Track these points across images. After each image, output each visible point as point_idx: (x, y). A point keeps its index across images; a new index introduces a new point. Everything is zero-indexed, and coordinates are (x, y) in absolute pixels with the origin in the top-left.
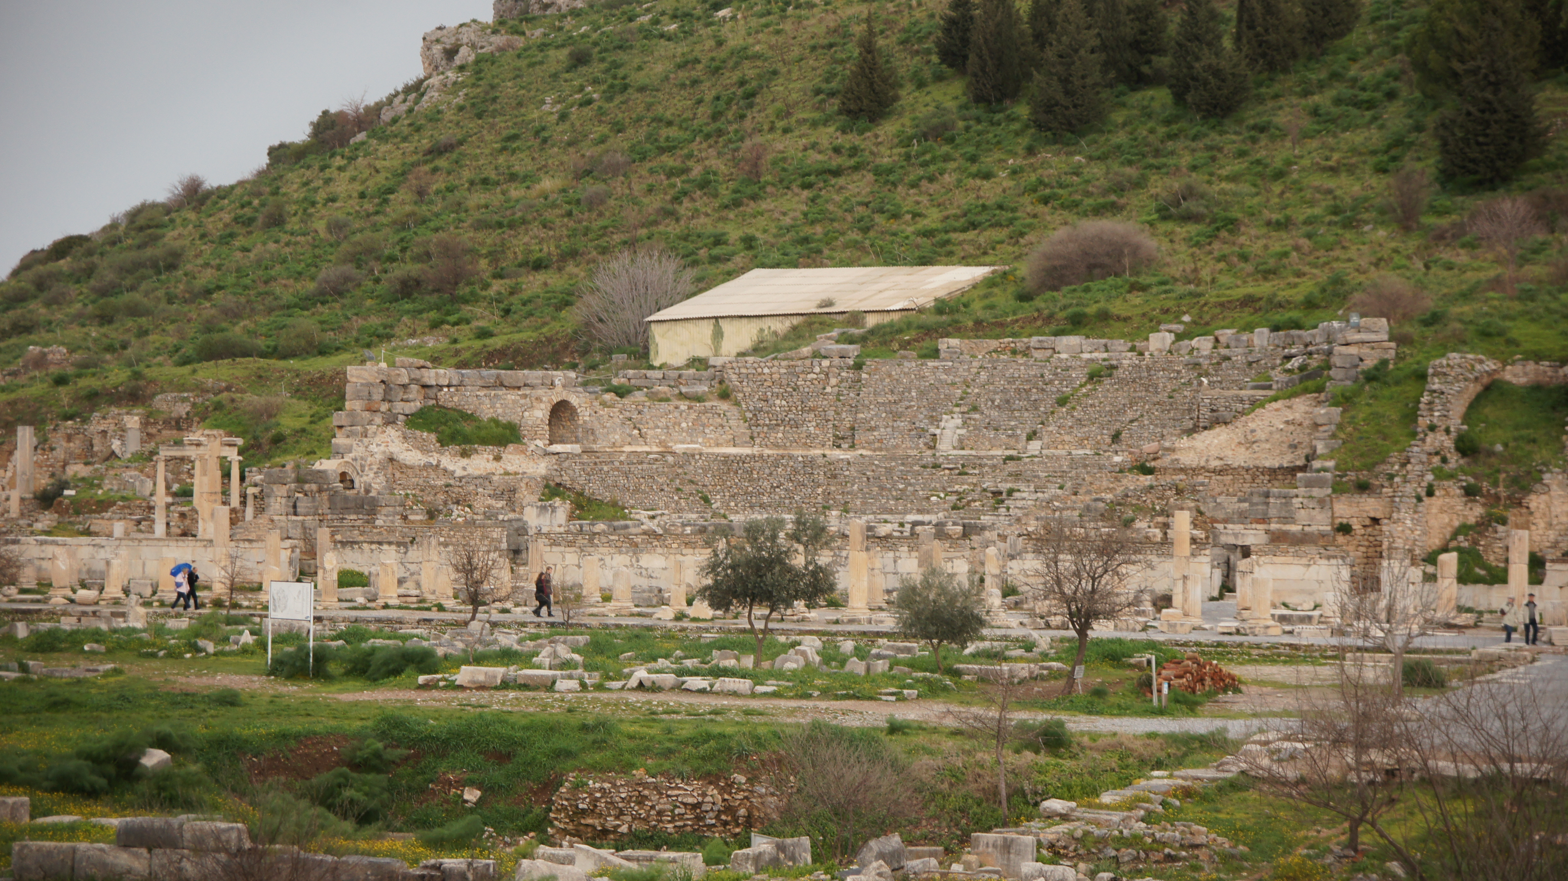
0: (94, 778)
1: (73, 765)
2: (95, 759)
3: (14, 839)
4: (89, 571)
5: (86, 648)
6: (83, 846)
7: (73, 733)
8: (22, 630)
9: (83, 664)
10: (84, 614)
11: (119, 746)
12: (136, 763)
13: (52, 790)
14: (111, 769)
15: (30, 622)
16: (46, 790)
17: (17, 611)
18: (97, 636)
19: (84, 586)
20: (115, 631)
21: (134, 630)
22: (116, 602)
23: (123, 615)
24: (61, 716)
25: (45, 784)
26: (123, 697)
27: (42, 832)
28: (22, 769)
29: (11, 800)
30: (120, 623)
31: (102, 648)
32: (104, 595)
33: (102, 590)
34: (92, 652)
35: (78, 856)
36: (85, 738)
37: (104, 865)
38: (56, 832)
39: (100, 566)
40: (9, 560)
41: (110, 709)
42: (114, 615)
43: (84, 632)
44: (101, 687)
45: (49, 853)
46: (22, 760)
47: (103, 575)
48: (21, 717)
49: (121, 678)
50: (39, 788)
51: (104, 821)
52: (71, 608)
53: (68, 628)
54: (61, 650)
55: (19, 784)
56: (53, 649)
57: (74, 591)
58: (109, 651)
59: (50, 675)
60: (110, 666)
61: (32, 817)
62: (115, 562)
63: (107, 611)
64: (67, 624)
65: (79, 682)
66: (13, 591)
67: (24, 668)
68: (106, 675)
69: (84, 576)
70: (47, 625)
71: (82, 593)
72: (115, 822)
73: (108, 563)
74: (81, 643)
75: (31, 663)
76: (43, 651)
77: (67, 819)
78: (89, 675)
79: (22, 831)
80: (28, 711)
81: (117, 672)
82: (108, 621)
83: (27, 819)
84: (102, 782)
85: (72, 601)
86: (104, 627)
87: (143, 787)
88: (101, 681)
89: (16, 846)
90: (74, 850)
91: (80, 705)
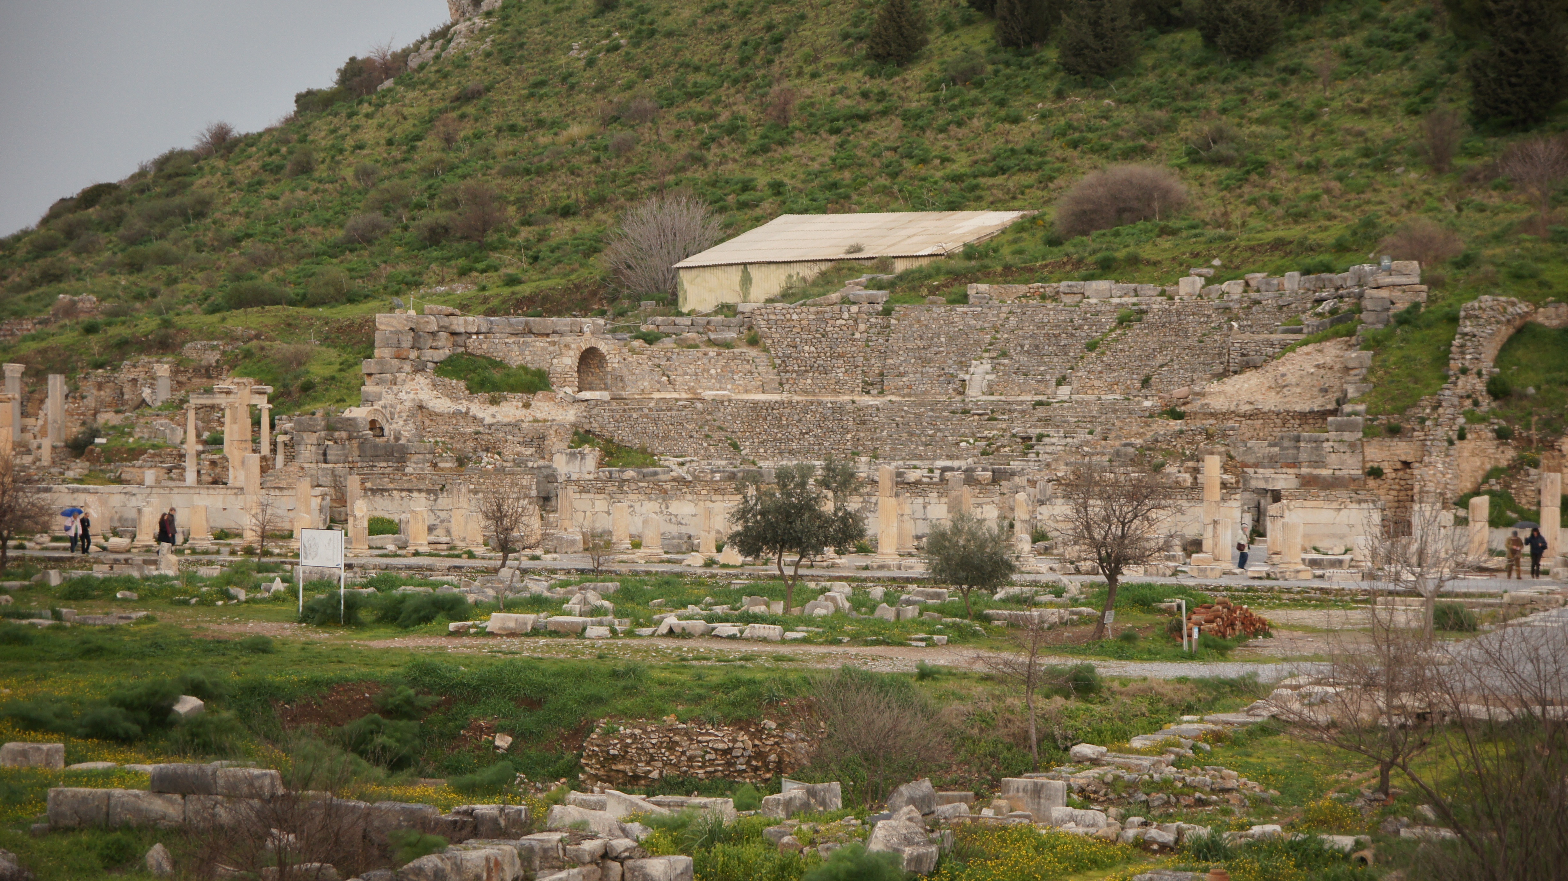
0: (128, 725)
1: (105, 712)
2: (129, 706)
3: (49, 785)
4: (120, 519)
5: (119, 595)
6: (118, 792)
7: (108, 681)
8: (55, 578)
9: (116, 611)
10: (116, 561)
11: (155, 693)
12: (169, 710)
13: (87, 737)
14: (144, 716)
15: (63, 570)
16: (80, 737)
17: (50, 559)
18: (129, 583)
19: (116, 534)
20: (147, 579)
21: (166, 578)
22: (148, 549)
23: (155, 562)
24: (94, 663)
25: (80, 730)
26: (156, 645)
27: (77, 779)
28: (57, 716)
29: (45, 747)
30: (152, 571)
31: (135, 596)
32: (136, 543)
33: (133, 537)
34: (125, 600)
35: (113, 801)
36: (119, 685)
37: (139, 811)
38: (91, 778)
39: (132, 514)
40: (41, 508)
41: (143, 656)
42: (145, 562)
43: (117, 580)
44: (134, 634)
45: (84, 799)
46: (56, 707)
47: (135, 523)
48: (55, 664)
49: (154, 625)
50: (75, 735)
51: (138, 767)
52: (103, 556)
53: (100, 575)
54: (94, 598)
55: (55, 730)
56: (85, 596)
57: (106, 539)
58: (142, 599)
59: (84, 623)
60: (142, 614)
61: (67, 764)
62: (146, 510)
63: (139, 559)
64: (100, 572)
65: (112, 629)
66: (45, 539)
67: (57, 615)
68: (139, 622)
69: (116, 524)
70: (81, 573)
71: (114, 541)
72: (149, 768)
73: (139, 511)
74: (114, 590)
75: (64, 610)
76: (76, 599)
77: (100, 765)
78: (122, 622)
79: (57, 778)
80: (62, 658)
81: (149, 619)
82: (140, 568)
83: (61, 765)
84: (136, 729)
85: (104, 549)
86: (136, 574)
87: (176, 733)
88: (134, 629)
89: (51, 792)
90: (109, 796)
91: (113, 652)
